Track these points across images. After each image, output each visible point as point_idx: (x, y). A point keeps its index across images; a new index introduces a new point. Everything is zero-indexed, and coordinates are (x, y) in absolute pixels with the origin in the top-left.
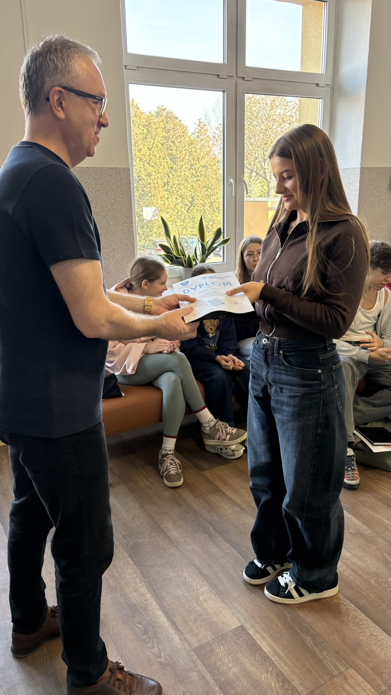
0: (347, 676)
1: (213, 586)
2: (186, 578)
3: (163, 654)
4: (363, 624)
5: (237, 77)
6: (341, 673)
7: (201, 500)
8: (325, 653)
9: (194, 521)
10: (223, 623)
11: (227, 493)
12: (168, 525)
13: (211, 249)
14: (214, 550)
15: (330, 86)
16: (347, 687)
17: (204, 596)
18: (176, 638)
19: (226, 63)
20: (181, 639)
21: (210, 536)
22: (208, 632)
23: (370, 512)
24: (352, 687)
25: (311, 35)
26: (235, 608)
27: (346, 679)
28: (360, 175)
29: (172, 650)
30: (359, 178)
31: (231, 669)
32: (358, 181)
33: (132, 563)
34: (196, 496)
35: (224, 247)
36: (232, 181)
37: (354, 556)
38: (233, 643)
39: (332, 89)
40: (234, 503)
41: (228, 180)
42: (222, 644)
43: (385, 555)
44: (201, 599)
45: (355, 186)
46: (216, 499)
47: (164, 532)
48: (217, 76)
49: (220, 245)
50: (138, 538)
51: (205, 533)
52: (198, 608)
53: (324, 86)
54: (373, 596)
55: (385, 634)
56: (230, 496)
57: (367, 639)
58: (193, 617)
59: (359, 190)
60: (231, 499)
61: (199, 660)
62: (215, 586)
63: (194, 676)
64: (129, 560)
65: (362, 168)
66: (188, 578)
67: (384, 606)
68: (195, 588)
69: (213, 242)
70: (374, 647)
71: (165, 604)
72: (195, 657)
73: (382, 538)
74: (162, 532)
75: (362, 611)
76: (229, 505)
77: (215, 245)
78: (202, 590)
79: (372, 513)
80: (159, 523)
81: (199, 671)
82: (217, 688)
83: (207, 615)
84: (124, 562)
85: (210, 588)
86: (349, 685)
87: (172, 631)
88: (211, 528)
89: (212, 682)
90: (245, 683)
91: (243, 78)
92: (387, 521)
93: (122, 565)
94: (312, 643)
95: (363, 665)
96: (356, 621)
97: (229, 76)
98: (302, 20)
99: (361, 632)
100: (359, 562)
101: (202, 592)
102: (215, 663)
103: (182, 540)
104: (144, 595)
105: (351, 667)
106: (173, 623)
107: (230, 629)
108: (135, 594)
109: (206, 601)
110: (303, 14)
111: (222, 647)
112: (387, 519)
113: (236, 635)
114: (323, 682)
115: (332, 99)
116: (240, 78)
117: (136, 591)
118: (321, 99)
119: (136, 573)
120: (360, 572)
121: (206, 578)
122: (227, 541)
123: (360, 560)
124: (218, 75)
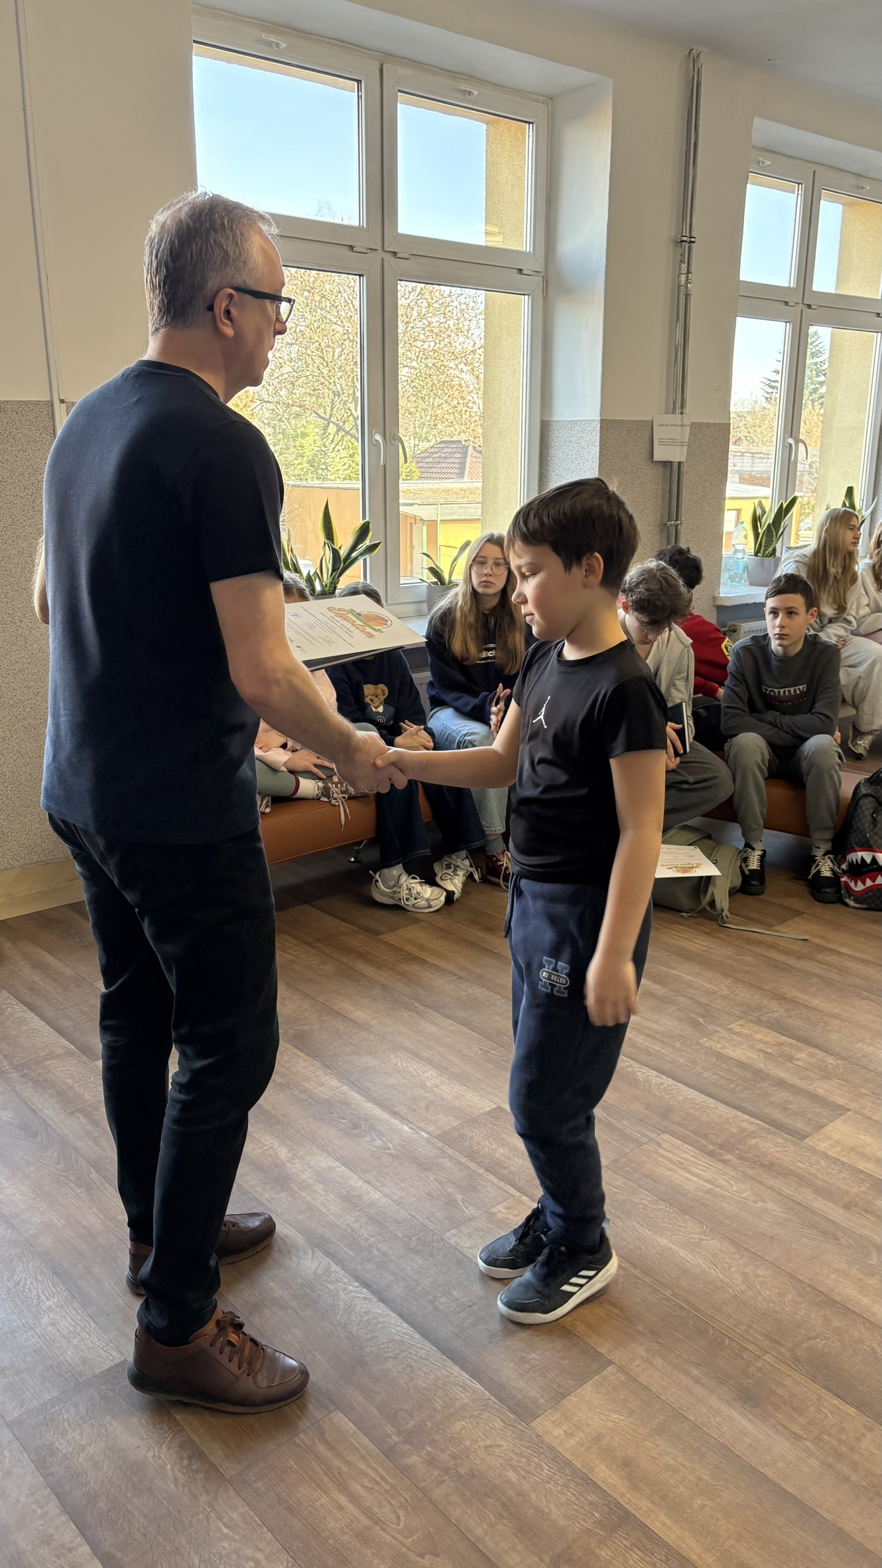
0: (660, 1141)
1: (442, 1069)
2: (397, 1064)
3: (390, 1146)
4: (672, 1090)
5: (383, 250)
6: (651, 1140)
7: (390, 972)
8: (625, 1123)
9: (386, 997)
10: (470, 1106)
11: (429, 960)
12: (346, 1006)
13: (349, 562)
14: (430, 1028)
15: (541, 275)
16: (662, 1152)
17: (432, 1082)
18: (406, 1128)
19: (365, 226)
20: (411, 1128)
21: (417, 1013)
22: (450, 1118)
23: (660, 967)
24: (668, 1151)
25: (504, 181)
26: (483, 1090)
27: (659, 1145)
28: (600, 433)
29: (403, 1141)
30: (598, 438)
31: (495, 1150)
32: (598, 443)
33: (302, 1054)
34: (379, 967)
35: (365, 560)
36: (378, 437)
37: (646, 1019)
38: (491, 1126)
39: (546, 280)
40: (444, 971)
41: (371, 436)
42: (475, 1128)
43: (692, 1015)
44: (428, 1084)
45: (592, 452)
46: (415, 968)
47: (341, 1014)
48: (348, 248)
49: (362, 554)
50: (301, 1025)
51: (410, 1010)
52: (427, 1095)
53: (531, 273)
54: (681, 1060)
55: (703, 1096)
56: (435, 962)
57: (679, 1103)
58: (422, 1104)
59: (600, 459)
60: (437, 966)
61: (447, 1147)
62: (446, 1069)
63: (446, 1163)
64: (297, 1051)
65: (602, 421)
66: (399, 1064)
67: (699, 1069)
68: (415, 1074)
69: (353, 549)
70: (692, 1111)
71: (375, 1095)
72: (440, 1144)
73: (684, 996)
74: (338, 1014)
75: (669, 1076)
76: (437, 974)
77: (354, 555)
78: (426, 1075)
79: (664, 969)
80: (328, 1004)
81: (450, 1157)
82: (482, 1171)
83: (444, 1100)
84: (288, 1055)
85: (439, 1072)
86: (665, 1149)
87: (396, 1122)
88: (416, 1004)
89: (473, 1166)
90: (520, 1161)
91: (395, 253)
92: (688, 977)
93: (286, 1058)
94: (605, 1115)
95: (680, 1129)
96: (662, 1087)
97: (370, 249)
98: (487, 150)
99: (672, 1098)
100: (655, 1026)
101: (427, 1077)
102: (472, 1147)
103: (375, 1022)
104: (337, 1088)
105: (664, 1132)
106: (395, 1114)
107: (482, 1111)
108: (321, 1088)
109: (437, 1086)
110: (488, 140)
111: (475, 1130)
112: (687, 974)
113: (492, 1117)
114: (629, 1151)
115: (545, 297)
116: (390, 254)
117: (323, 1085)
118: (526, 297)
119: (314, 1066)
120: (658, 1036)
121: (428, 1061)
122: (448, 1017)
123: (657, 1023)
124: (351, 247)
